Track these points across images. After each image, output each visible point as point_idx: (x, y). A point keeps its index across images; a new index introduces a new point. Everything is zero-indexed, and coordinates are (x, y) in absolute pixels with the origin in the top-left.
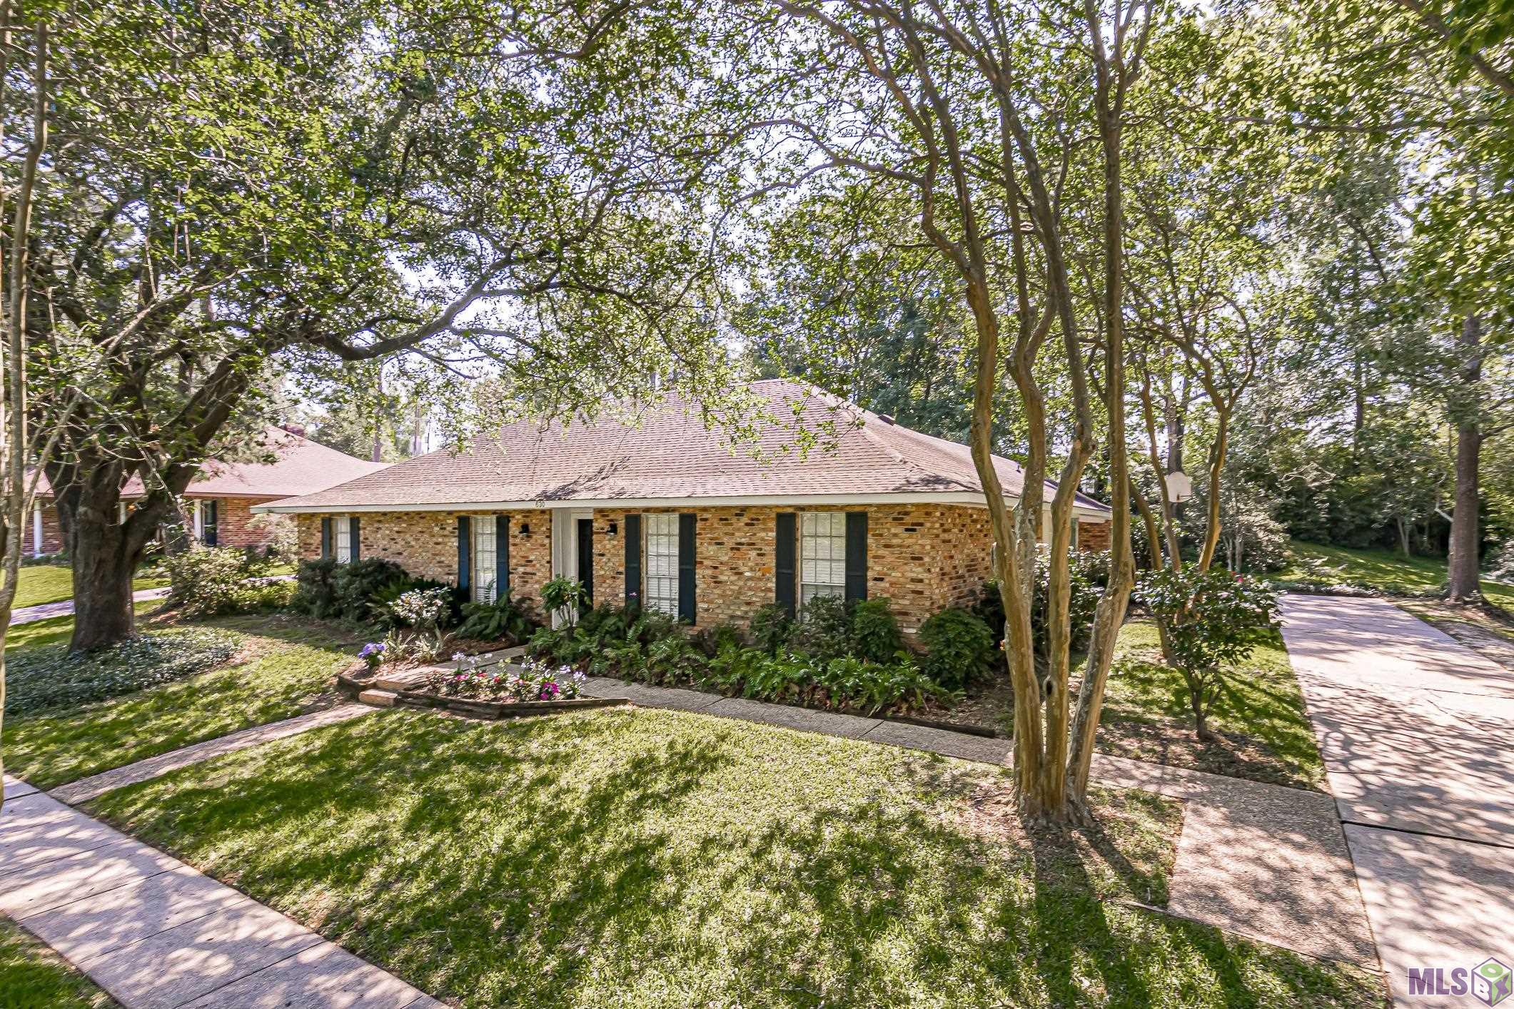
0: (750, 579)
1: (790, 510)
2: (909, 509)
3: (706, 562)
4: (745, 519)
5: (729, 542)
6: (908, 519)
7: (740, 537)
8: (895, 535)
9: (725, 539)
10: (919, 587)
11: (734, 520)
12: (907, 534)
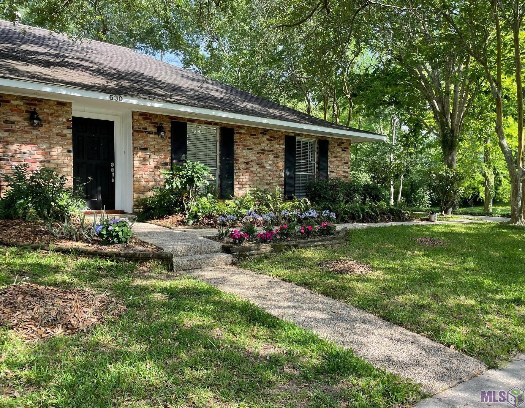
0: (270, 170)
1: (293, 135)
2: (344, 141)
3: (241, 160)
4: (267, 137)
5: (256, 149)
6: (343, 146)
7: (263, 146)
8: (339, 152)
9: (254, 147)
10: (347, 175)
11: (260, 136)
12: (343, 152)
